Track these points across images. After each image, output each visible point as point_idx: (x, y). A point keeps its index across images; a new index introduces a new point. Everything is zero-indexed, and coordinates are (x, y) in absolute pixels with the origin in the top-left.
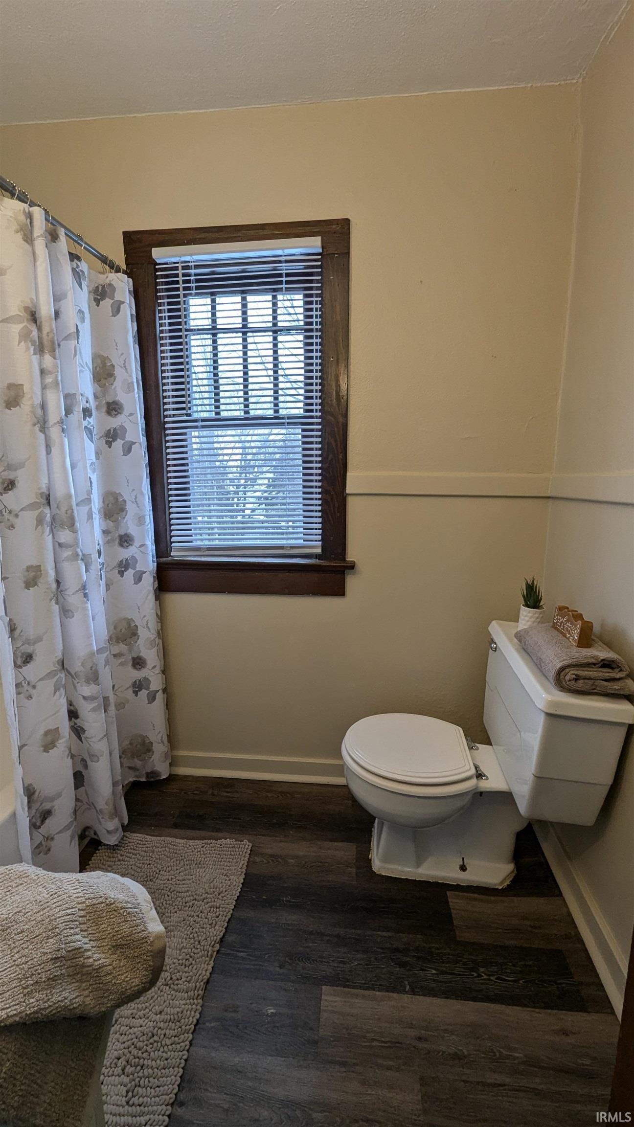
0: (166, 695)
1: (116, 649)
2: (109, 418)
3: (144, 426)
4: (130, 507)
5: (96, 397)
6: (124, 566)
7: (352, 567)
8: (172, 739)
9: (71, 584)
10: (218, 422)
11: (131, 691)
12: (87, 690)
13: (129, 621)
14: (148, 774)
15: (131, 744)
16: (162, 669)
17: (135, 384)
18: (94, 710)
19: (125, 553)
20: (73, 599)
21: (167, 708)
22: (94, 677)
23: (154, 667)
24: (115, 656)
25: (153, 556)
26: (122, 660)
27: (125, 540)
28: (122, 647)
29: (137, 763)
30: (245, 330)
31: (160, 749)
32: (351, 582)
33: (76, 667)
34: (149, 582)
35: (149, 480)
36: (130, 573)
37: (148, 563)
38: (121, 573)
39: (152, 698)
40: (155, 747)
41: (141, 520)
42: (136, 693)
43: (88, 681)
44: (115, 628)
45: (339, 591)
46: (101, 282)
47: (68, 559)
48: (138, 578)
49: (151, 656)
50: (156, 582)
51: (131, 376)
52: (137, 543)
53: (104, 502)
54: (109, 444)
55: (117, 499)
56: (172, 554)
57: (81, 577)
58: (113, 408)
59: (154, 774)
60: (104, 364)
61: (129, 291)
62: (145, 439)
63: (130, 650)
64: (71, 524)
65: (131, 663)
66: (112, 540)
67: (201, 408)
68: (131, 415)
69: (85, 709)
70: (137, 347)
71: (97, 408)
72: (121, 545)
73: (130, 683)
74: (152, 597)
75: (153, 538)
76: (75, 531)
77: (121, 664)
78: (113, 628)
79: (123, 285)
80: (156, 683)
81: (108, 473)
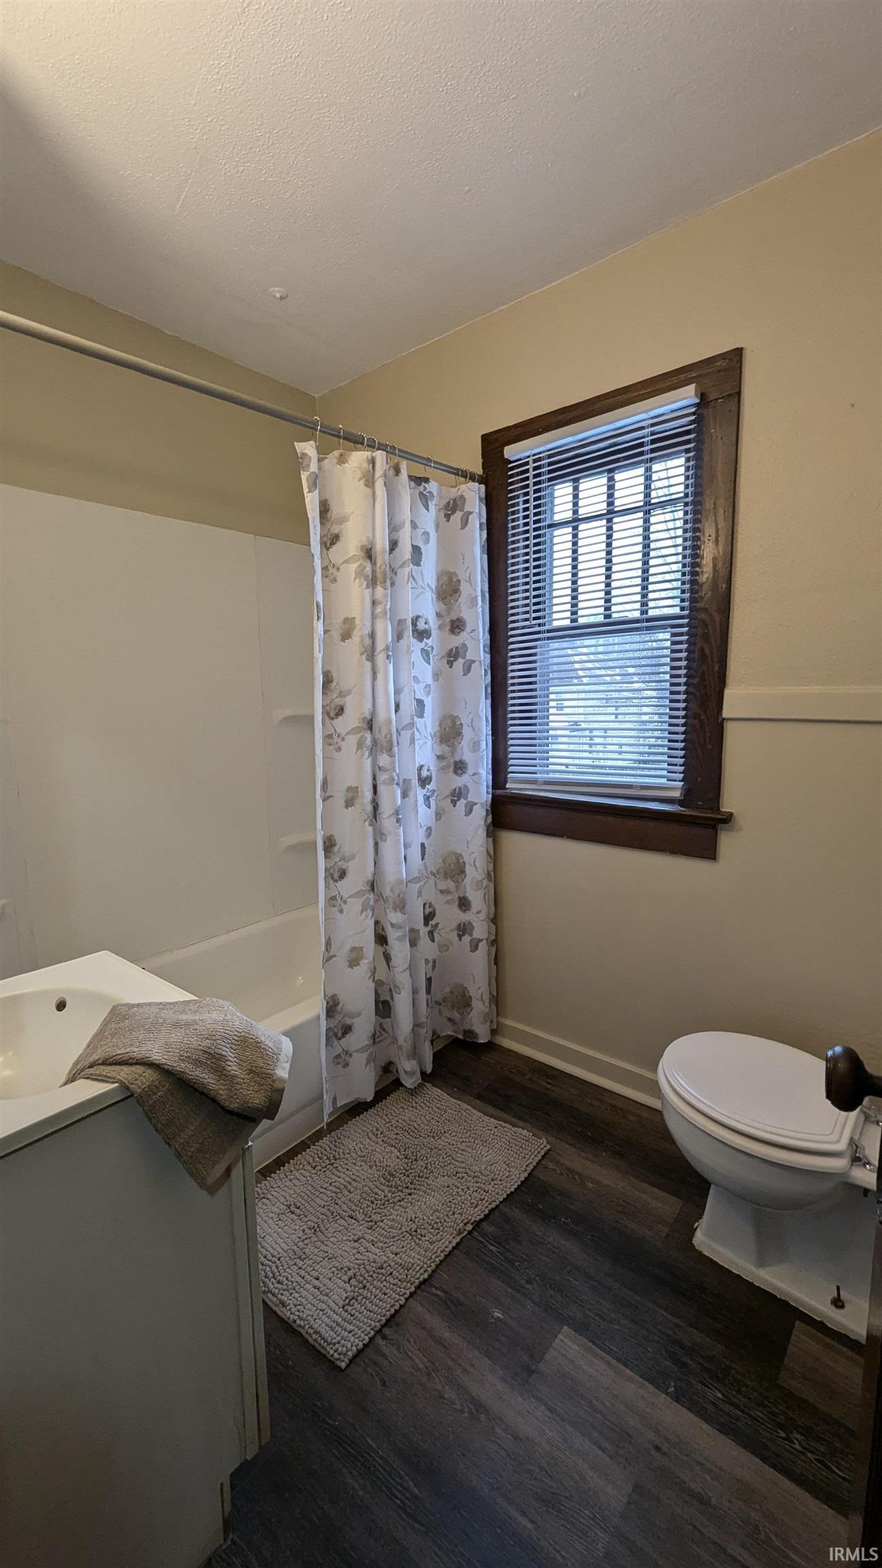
0: (494, 949)
1: (443, 885)
2: (453, 637)
3: (488, 642)
4: (467, 731)
5: (438, 615)
6: (457, 795)
7: (728, 819)
8: (497, 1000)
9: (386, 808)
10: (577, 630)
11: (455, 934)
12: (395, 917)
13: (458, 856)
14: (465, 1032)
15: (452, 993)
16: (492, 916)
17: (479, 599)
18: (400, 939)
19: (459, 781)
20: (387, 823)
21: (496, 963)
22: (401, 906)
23: (479, 912)
24: (442, 892)
25: (487, 787)
26: (449, 897)
27: (460, 767)
28: (449, 884)
29: (456, 1015)
30: (610, 514)
31: (479, 1007)
32: (727, 842)
33: (387, 892)
34: (480, 817)
35: (489, 701)
36: (462, 803)
37: (482, 793)
38: (454, 803)
39: (475, 946)
40: (475, 1003)
41: (476, 746)
42: (460, 937)
43: (395, 909)
44: (444, 862)
45: (708, 852)
46: (452, 496)
47: (384, 783)
48: (469, 810)
49: (477, 899)
50: (490, 817)
51: (475, 590)
52: (470, 771)
53: (440, 725)
54: (450, 664)
55: (454, 722)
56: (507, 786)
57: (395, 801)
58: (457, 626)
59: (469, 1033)
60: (450, 579)
61: (480, 499)
62: (488, 656)
63: (457, 888)
64: (390, 750)
65: (457, 903)
66: (448, 766)
67: (560, 618)
68: (473, 631)
69: (392, 935)
70: (485, 557)
71: (440, 627)
72: (455, 772)
73: (454, 925)
74: (482, 832)
75: (490, 766)
76: (392, 756)
77: (448, 902)
78: (441, 861)
79: (473, 494)
80: (481, 930)
81: (448, 696)
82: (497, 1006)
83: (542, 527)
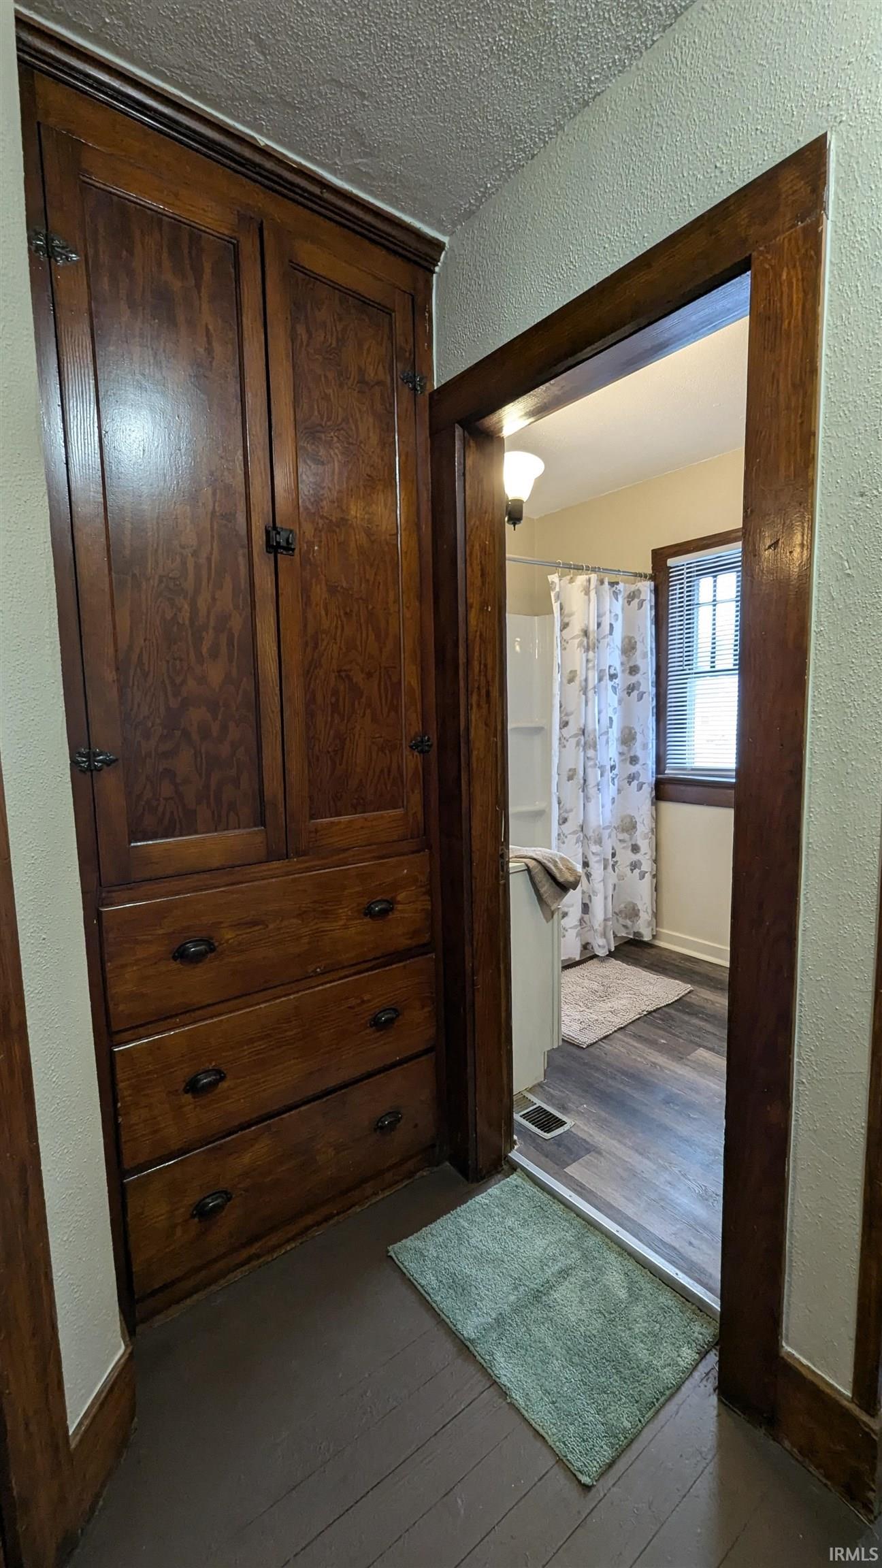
0: (655, 880)
1: (621, 836)
2: (631, 677)
3: (654, 680)
4: (639, 737)
5: (622, 664)
6: (631, 778)
8: (656, 915)
9: (591, 782)
11: (629, 868)
12: (595, 848)
13: (632, 818)
14: (635, 933)
15: (625, 907)
16: (654, 858)
17: (649, 653)
18: (597, 862)
19: (633, 769)
20: (592, 791)
21: (656, 890)
22: (599, 841)
23: (645, 854)
24: (620, 841)
25: (652, 773)
26: (625, 845)
27: (634, 760)
28: (625, 836)
29: (629, 923)
31: (645, 916)
33: (590, 834)
34: (648, 792)
35: (654, 718)
36: (635, 783)
37: (648, 776)
38: (630, 783)
39: (642, 876)
40: (642, 914)
41: (645, 746)
42: (632, 870)
43: (595, 842)
44: (622, 821)
46: (632, 590)
47: (591, 766)
48: (640, 787)
49: (645, 846)
50: (654, 792)
51: (646, 648)
52: (641, 762)
53: (622, 732)
54: (629, 694)
55: (630, 732)
56: (666, 772)
57: (597, 778)
58: (634, 670)
59: (637, 934)
60: (630, 641)
61: (651, 591)
62: (654, 689)
63: (631, 839)
64: (595, 747)
65: (630, 848)
66: (626, 759)
67: (702, 663)
68: (644, 673)
69: (593, 860)
70: (654, 626)
71: (623, 671)
72: (631, 763)
73: (628, 863)
74: (648, 802)
75: (654, 759)
76: (596, 751)
77: (624, 848)
78: (620, 820)
79: (646, 588)
80: (647, 866)
81: (627, 713)
82: (656, 918)
83: (691, 605)
